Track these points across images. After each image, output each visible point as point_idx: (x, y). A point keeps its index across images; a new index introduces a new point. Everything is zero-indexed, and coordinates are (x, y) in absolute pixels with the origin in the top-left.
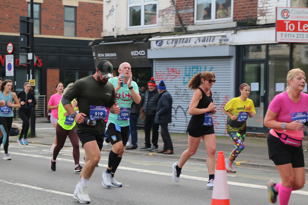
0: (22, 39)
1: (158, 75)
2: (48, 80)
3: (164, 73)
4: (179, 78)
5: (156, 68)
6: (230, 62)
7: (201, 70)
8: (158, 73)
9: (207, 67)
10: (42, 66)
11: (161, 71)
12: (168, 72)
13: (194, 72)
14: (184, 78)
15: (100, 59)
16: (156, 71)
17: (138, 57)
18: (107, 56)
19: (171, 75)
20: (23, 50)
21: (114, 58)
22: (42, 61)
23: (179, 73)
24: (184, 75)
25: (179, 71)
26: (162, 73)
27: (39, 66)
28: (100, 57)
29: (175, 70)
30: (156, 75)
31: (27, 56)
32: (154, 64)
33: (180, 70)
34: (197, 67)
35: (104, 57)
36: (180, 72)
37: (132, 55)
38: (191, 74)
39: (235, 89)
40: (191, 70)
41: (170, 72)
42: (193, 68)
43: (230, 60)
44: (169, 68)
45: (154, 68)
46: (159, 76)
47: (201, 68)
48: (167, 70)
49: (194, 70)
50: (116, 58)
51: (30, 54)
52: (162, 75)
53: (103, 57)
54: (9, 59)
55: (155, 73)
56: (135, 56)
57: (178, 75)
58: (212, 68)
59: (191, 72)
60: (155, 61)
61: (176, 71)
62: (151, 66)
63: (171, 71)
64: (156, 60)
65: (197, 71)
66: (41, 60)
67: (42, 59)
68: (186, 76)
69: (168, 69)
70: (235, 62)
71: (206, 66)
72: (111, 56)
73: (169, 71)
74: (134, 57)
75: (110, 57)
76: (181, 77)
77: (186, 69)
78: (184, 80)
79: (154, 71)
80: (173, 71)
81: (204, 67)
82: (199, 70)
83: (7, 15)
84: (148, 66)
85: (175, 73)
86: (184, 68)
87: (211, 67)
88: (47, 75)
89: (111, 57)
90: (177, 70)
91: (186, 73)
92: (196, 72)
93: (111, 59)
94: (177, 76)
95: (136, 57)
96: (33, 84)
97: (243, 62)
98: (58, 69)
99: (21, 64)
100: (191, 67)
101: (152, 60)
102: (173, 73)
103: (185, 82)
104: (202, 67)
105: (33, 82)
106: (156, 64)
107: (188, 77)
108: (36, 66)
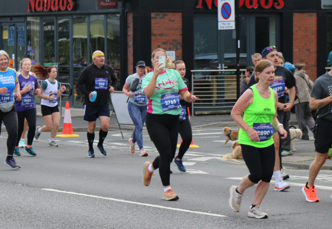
2: (294, 37)
10: (283, 9)
27: (278, 8)
88: (294, 26)
98: (314, 12)
108: (273, 7)
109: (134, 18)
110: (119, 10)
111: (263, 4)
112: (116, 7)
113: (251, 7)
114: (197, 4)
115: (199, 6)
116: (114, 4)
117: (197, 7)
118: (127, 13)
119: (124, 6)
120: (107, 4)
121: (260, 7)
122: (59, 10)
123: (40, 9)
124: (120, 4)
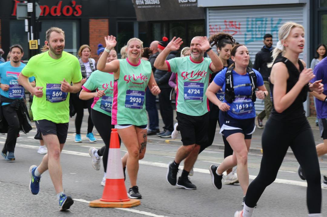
1: (213, 30)
2: (90, 36)
3: (221, 27)
4: (240, 34)
5: (210, 21)
6: (302, 12)
7: (267, 23)
8: (213, 28)
9: (273, 19)
10: (81, 16)
11: (216, 25)
12: (225, 27)
13: (257, 26)
14: (246, 35)
15: (139, 7)
16: (210, 25)
17: (188, 5)
18: (148, 4)
19: (229, 31)
21: (157, 6)
22: (81, 8)
23: (239, 28)
24: (246, 30)
25: (240, 25)
26: (218, 27)
27: (77, 15)
28: (139, 5)
29: (234, 23)
30: (210, 30)
31: (26, 6)
32: (208, 14)
33: (241, 23)
34: (262, 19)
35: (145, 5)
36: (241, 27)
37: (180, 2)
38: (254, 30)
39: (309, 50)
40: (254, 23)
41: (228, 27)
42: (256, 21)
43: (302, 9)
44: (227, 20)
45: (208, 21)
46: (215, 31)
47: (266, 21)
48: (224, 24)
49: (258, 23)
50: (159, 6)
51: (30, 5)
52: (218, 30)
53: (142, 5)
55: (210, 27)
56: (184, 3)
57: (238, 30)
58: (280, 20)
59: (254, 26)
60: (209, 10)
61: (236, 25)
62: (205, 18)
63: (229, 25)
64: (210, 8)
65: (262, 24)
66: (80, 6)
67: (81, 4)
68: (248, 31)
69: (225, 21)
70: (309, 11)
71: (272, 17)
72: (152, 3)
73: (226, 25)
74: (182, 5)
75: (151, 5)
76: (242, 33)
77: (248, 21)
78: (246, 38)
79: (208, 24)
80: (232, 25)
81: (270, 19)
82: (264, 23)
84: (201, 18)
85: (234, 27)
86: (246, 20)
87: (278, 19)
88: (90, 29)
89: (153, 5)
90: (236, 23)
91: (247, 28)
92: (260, 26)
93: (154, 8)
94: (236, 32)
95: (185, 5)
96: (35, 47)
97: (319, 12)
98: (107, 18)
99: (19, 18)
100: (254, 20)
101: (205, 9)
102: (231, 27)
103: (247, 40)
104: (268, 19)
105: (34, 43)
106: (210, 14)
107: (250, 33)
108: (73, 15)
111: (65, 13)
113: (55, 15)
115: (14, 14)
117: (12, 15)
121: (62, 14)
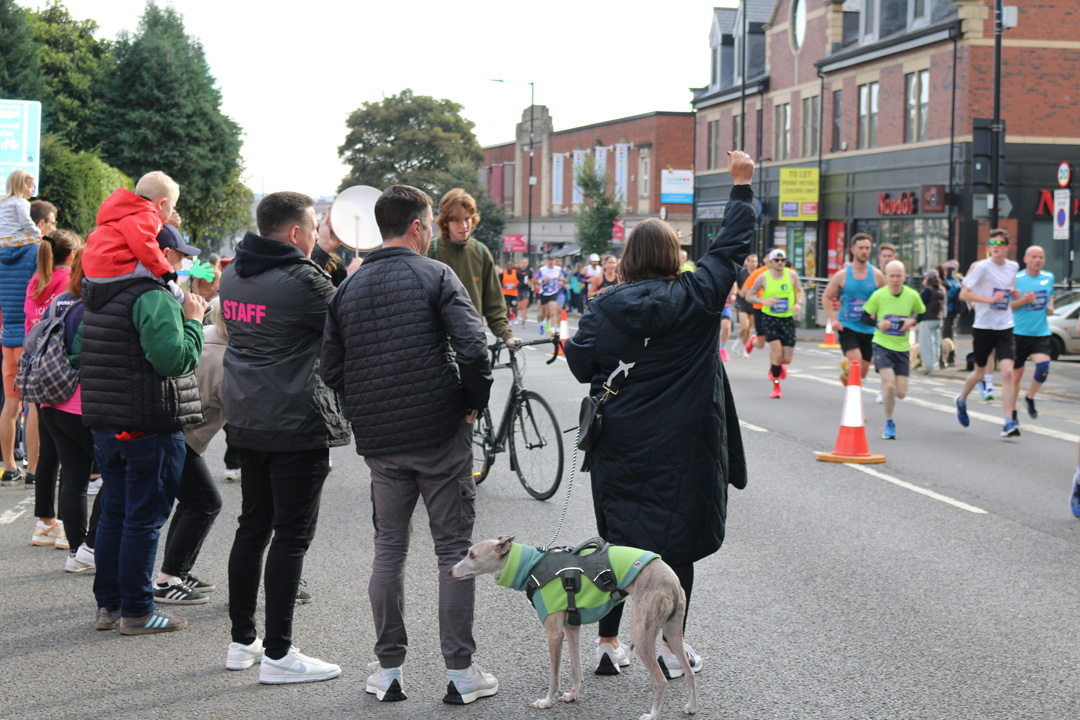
0: (978, 167)
20: (981, 188)
51: (991, 197)
54: (1062, 201)
83: (1067, 98)
99: (976, 218)
109: (961, 224)
110: (946, 214)
112: (943, 211)
114: (1037, 209)
115: (1040, 211)
116: (940, 208)
117: (1037, 213)
118: (955, 218)
119: (951, 211)
120: (932, 208)
122: (902, 214)
123: (887, 212)
124: (947, 207)
